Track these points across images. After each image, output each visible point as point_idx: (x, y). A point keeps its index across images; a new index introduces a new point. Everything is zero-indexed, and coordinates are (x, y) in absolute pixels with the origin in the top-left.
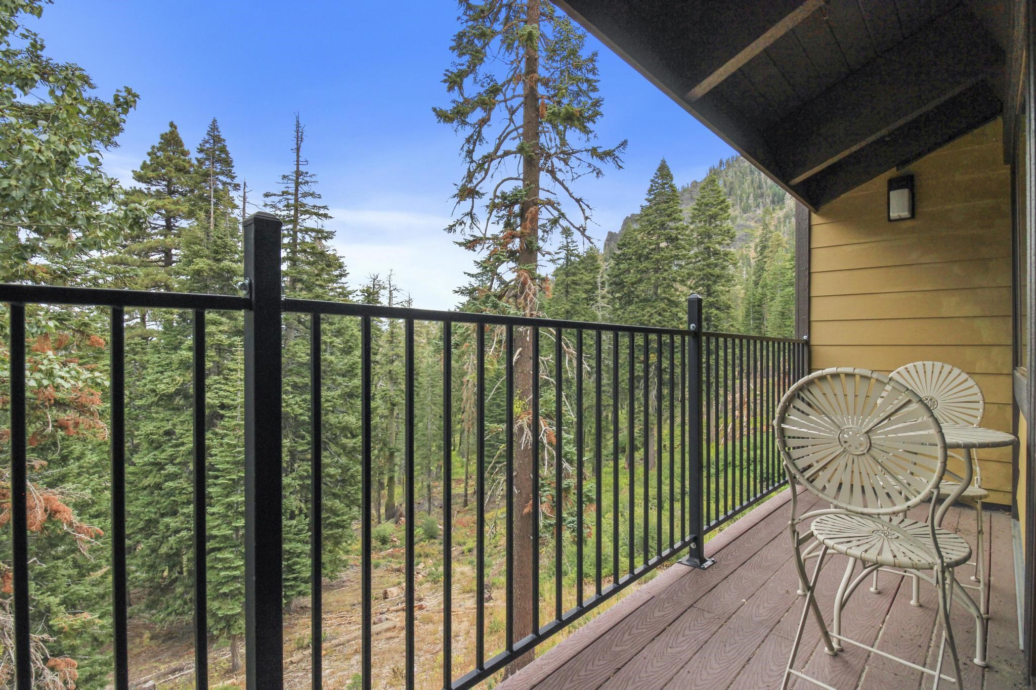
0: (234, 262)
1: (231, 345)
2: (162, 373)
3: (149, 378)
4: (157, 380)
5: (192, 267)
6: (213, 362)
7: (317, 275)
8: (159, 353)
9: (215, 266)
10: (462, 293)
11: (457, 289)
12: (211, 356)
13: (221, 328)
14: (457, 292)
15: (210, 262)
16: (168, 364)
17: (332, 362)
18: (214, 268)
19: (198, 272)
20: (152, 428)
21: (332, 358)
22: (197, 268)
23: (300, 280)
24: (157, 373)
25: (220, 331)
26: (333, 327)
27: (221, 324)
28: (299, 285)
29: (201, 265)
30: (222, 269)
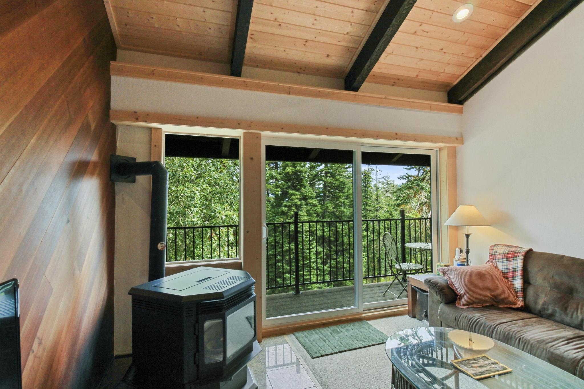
0: (301, 167)
1: (301, 205)
2: (275, 216)
3: (271, 219)
4: (273, 219)
5: (286, 171)
6: (294, 212)
7: (337, 170)
8: (274, 208)
9: (294, 169)
10: (402, 178)
11: (400, 177)
12: (293, 209)
13: (297, 197)
14: (399, 178)
15: (292, 168)
16: (277, 213)
17: (344, 212)
18: (294, 171)
19: (288, 173)
20: (272, 240)
21: (344, 210)
22: (287, 171)
23: (329, 173)
24: (274, 216)
25: (296, 198)
26: (344, 195)
27: (297, 195)
28: (329, 175)
29: (289, 170)
30: (297, 171)
